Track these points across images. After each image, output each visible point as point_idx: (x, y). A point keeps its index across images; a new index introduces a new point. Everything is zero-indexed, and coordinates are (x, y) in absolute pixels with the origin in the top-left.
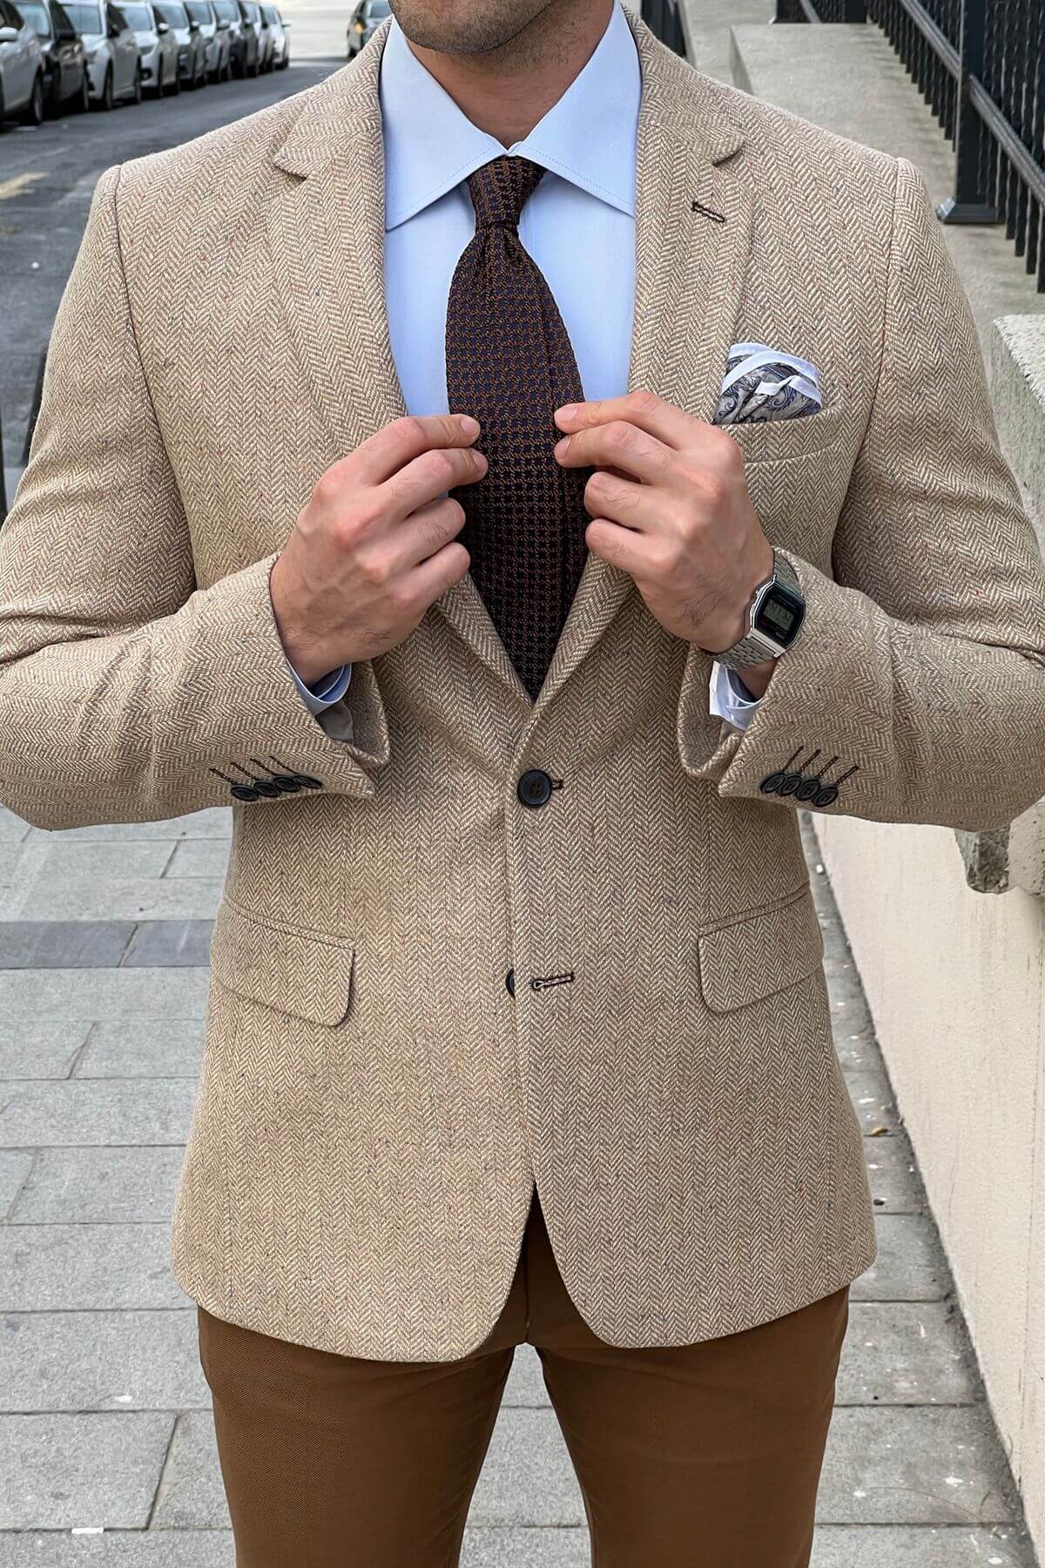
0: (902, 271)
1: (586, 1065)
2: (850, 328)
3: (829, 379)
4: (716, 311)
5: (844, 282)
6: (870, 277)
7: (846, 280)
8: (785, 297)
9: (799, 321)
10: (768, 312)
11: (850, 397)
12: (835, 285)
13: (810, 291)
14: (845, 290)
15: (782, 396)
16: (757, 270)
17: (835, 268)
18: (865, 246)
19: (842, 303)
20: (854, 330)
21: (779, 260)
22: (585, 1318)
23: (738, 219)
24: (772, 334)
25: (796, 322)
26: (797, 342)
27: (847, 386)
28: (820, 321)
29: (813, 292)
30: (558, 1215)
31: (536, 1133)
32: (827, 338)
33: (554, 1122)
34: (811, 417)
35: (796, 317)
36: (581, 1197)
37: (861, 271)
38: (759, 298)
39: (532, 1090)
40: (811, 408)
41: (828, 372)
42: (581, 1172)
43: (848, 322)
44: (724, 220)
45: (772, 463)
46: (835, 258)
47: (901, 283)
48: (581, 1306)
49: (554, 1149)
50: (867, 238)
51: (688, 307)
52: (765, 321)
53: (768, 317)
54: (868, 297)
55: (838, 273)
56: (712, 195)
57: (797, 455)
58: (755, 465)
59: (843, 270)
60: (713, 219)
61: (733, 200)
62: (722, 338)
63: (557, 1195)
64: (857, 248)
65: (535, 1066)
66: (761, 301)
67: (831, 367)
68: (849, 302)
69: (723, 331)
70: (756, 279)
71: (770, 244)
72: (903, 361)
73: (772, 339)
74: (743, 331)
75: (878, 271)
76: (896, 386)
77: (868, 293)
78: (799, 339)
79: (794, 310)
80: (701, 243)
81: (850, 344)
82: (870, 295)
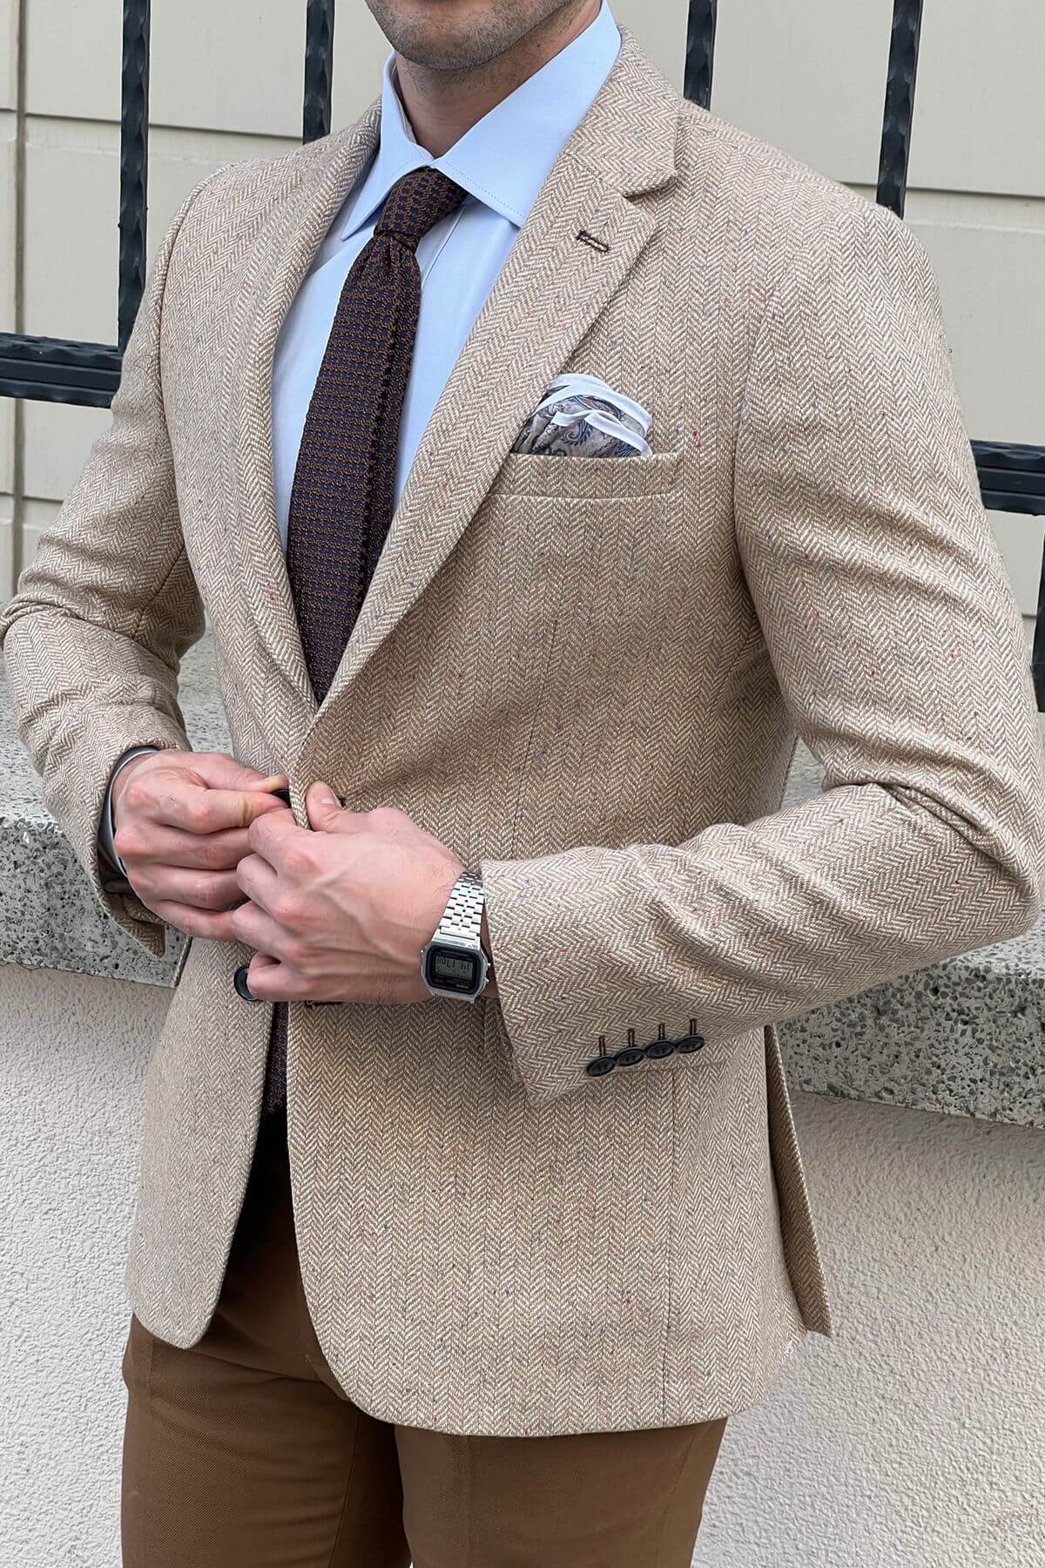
0: (773, 318)
1: (352, 1097)
2: (707, 374)
3: (674, 424)
4: (555, 338)
5: (714, 325)
6: (743, 323)
7: (717, 323)
8: (642, 335)
9: (652, 361)
10: (619, 348)
11: (699, 446)
12: (703, 328)
13: (675, 332)
14: (712, 334)
15: (576, 430)
16: (625, 304)
17: (708, 310)
18: (749, 290)
19: (705, 347)
20: (712, 377)
21: (654, 298)
22: (336, 1375)
23: (625, 250)
24: (616, 371)
25: (647, 362)
26: (642, 383)
27: (695, 434)
28: (676, 363)
29: (677, 334)
30: (314, 1253)
31: (299, 1159)
32: (680, 382)
33: (318, 1152)
34: (621, 460)
35: (649, 357)
36: (341, 1240)
37: (736, 314)
38: (614, 333)
39: (298, 1112)
40: (619, 448)
41: (673, 417)
42: (343, 1213)
43: (706, 367)
44: (608, 249)
45: (568, 500)
46: (713, 300)
47: (770, 330)
48: (332, 1360)
49: (317, 1180)
50: (753, 283)
51: (527, 332)
52: (612, 357)
53: (618, 352)
54: (736, 344)
55: (710, 315)
56: (606, 224)
57: (603, 496)
58: (549, 499)
59: (717, 312)
60: (596, 248)
61: (626, 231)
62: (550, 364)
63: (315, 1231)
64: (740, 291)
65: (302, 1087)
66: (613, 336)
67: (678, 413)
68: (712, 347)
69: (553, 358)
70: (619, 314)
71: (655, 281)
72: (759, 413)
73: (615, 375)
74: (583, 365)
75: (754, 317)
76: (753, 440)
77: (736, 339)
78: (646, 380)
79: (650, 350)
80: (571, 271)
81: (704, 390)
82: (738, 342)
